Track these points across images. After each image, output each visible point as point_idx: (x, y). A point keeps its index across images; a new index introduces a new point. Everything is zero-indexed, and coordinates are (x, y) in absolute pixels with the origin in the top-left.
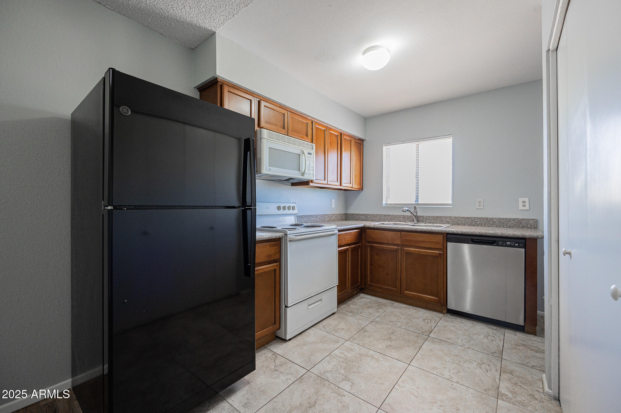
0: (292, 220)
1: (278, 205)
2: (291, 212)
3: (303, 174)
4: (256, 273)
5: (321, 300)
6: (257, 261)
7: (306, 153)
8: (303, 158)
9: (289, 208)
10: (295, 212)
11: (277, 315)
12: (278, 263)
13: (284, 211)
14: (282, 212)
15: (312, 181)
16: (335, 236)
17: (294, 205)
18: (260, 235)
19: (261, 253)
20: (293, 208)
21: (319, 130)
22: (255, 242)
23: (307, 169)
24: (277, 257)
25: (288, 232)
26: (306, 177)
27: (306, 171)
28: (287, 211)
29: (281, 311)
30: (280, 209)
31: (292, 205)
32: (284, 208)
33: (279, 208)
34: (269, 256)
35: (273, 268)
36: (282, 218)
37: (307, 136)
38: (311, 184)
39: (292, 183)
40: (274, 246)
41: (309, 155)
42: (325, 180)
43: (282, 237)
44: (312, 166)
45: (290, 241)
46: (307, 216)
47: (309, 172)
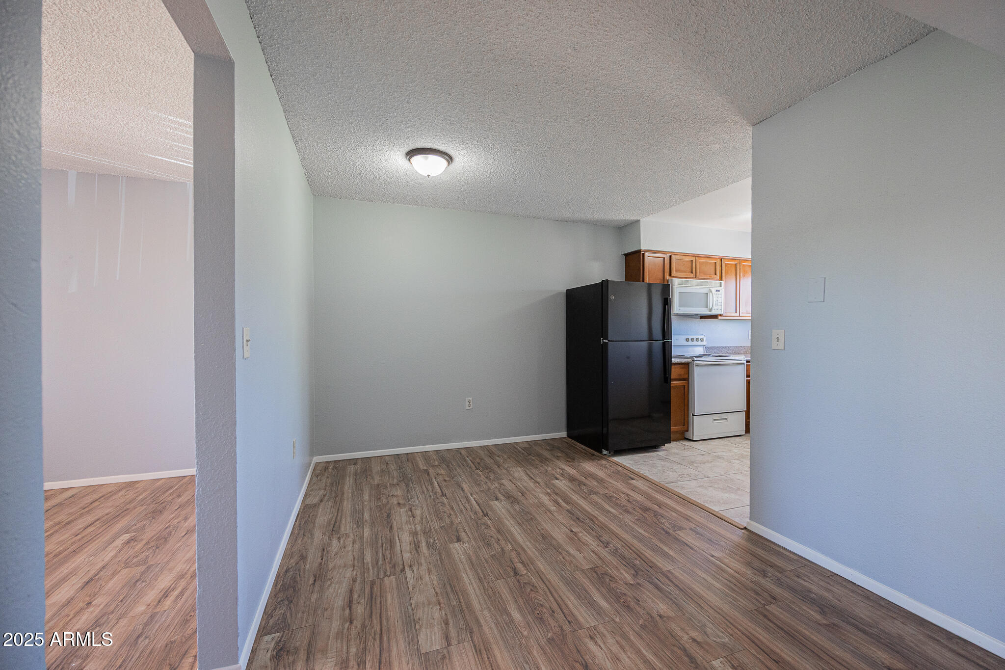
0: (700, 350)
1: (687, 337)
2: (700, 343)
3: (711, 310)
4: (671, 385)
5: (726, 419)
6: (673, 377)
7: (714, 290)
8: (710, 296)
9: (697, 340)
10: (704, 343)
11: (686, 419)
12: (687, 382)
13: (692, 342)
14: (690, 343)
15: (721, 315)
16: (743, 365)
17: (703, 337)
18: (674, 360)
19: (675, 372)
20: (702, 340)
21: (729, 266)
22: (671, 364)
23: (714, 304)
24: (686, 376)
25: (695, 359)
26: (714, 312)
27: (714, 307)
28: (695, 343)
29: (689, 418)
30: (689, 341)
31: (700, 337)
32: (692, 340)
33: (687, 340)
34: (680, 375)
35: (683, 384)
36: (690, 349)
37: (716, 274)
38: (720, 317)
39: (700, 317)
40: (683, 368)
41: (718, 292)
42: (736, 312)
43: (690, 363)
44: (721, 301)
45: (696, 365)
46: (718, 347)
47: (717, 307)
